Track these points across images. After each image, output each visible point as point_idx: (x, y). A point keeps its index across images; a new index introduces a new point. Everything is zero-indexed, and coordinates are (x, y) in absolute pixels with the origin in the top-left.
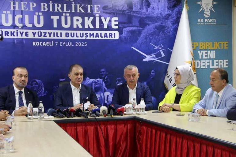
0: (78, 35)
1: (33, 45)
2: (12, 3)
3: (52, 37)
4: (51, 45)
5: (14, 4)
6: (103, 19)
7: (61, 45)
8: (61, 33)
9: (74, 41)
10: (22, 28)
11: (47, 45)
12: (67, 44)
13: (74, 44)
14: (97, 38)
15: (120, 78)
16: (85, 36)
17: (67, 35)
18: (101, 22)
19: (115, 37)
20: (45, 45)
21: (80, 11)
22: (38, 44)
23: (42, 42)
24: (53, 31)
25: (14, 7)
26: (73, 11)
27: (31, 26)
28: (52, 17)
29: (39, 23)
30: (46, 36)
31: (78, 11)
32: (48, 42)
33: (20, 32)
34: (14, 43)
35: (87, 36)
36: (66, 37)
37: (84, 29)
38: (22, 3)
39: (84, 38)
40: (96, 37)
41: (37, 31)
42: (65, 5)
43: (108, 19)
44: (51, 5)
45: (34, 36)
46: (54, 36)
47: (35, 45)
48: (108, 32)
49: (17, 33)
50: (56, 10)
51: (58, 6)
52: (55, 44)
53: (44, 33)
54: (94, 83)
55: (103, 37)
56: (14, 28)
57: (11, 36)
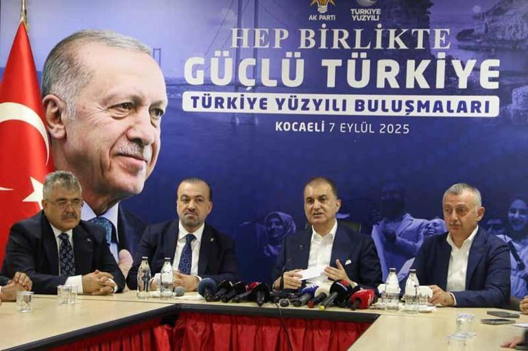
0: (388, 106)
1: (277, 129)
2: (235, 31)
3: (322, 111)
4: (319, 131)
5: (239, 34)
6: (456, 64)
7: (343, 130)
8: (344, 102)
9: (375, 121)
10: (254, 89)
11: (309, 130)
12: (359, 129)
13: (376, 128)
14: (438, 114)
15: (498, 222)
16: (404, 107)
17: (359, 105)
18: (450, 72)
19: (487, 111)
20: (305, 130)
21: (396, 44)
22: (288, 127)
23: (296, 123)
24: (324, 97)
25: (239, 42)
26: (379, 46)
27: (274, 83)
28: (325, 63)
29: (293, 77)
30: (308, 109)
31: (392, 46)
32: (312, 123)
33: (249, 99)
34: (233, 123)
35: (412, 109)
36: (357, 110)
37: (403, 90)
38: (258, 31)
39: (403, 113)
40: (435, 111)
41: (287, 96)
42: (358, 32)
43: (471, 64)
44: (324, 33)
45: (280, 108)
46: (327, 109)
47: (281, 130)
48: (469, 99)
49: (242, 100)
50: (336, 46)
51: (341, 35)
52: (327, 127)
53: (303, 100)
54: (424, 230)
55: (455, 110)
56: (236, 90)
57: (229, 107)
